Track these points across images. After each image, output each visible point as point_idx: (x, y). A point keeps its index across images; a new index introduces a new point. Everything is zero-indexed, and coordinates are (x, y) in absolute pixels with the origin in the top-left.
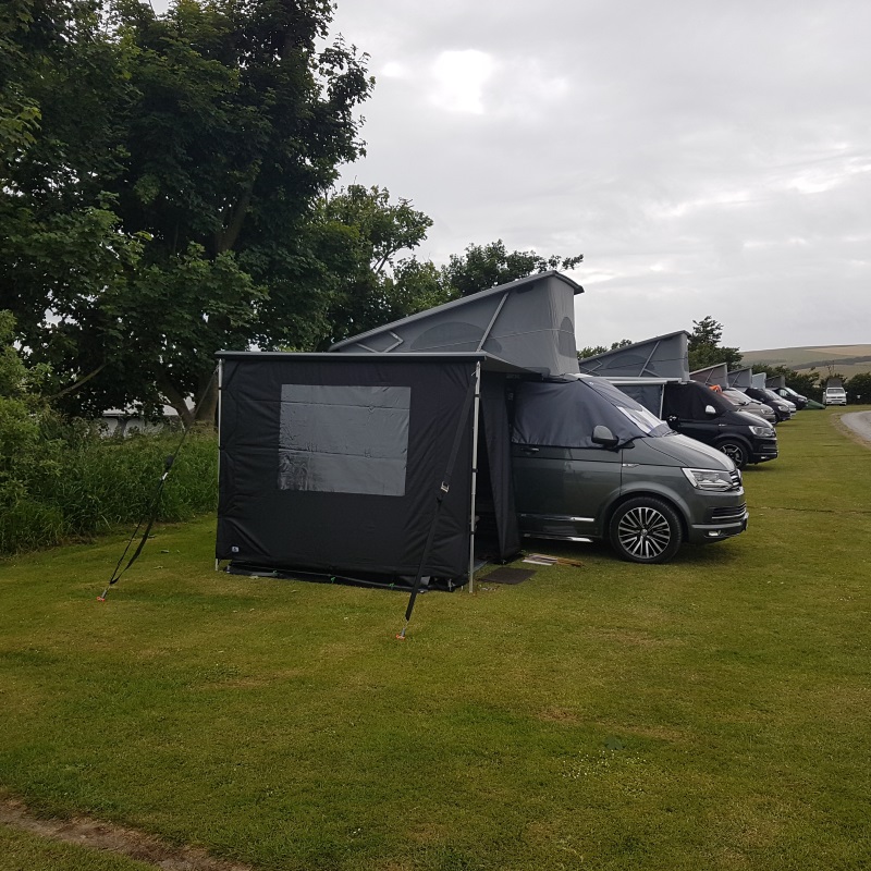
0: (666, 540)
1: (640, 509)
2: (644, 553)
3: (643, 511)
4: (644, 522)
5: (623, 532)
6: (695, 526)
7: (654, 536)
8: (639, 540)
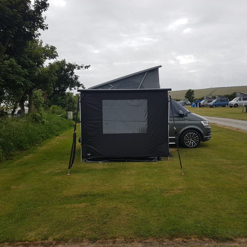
0: (197, 141)
1: (190, 133)
2: (192, 145)
3: (191, 133)
4: (191, 137)
5: (185, 140)
6: (205, 137)
7: (194, 140)
8: (190, 142)
